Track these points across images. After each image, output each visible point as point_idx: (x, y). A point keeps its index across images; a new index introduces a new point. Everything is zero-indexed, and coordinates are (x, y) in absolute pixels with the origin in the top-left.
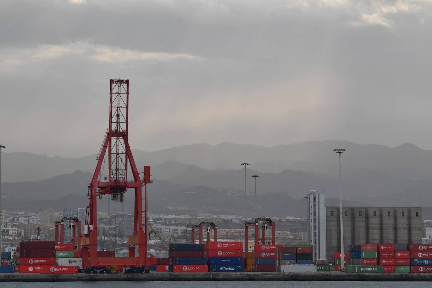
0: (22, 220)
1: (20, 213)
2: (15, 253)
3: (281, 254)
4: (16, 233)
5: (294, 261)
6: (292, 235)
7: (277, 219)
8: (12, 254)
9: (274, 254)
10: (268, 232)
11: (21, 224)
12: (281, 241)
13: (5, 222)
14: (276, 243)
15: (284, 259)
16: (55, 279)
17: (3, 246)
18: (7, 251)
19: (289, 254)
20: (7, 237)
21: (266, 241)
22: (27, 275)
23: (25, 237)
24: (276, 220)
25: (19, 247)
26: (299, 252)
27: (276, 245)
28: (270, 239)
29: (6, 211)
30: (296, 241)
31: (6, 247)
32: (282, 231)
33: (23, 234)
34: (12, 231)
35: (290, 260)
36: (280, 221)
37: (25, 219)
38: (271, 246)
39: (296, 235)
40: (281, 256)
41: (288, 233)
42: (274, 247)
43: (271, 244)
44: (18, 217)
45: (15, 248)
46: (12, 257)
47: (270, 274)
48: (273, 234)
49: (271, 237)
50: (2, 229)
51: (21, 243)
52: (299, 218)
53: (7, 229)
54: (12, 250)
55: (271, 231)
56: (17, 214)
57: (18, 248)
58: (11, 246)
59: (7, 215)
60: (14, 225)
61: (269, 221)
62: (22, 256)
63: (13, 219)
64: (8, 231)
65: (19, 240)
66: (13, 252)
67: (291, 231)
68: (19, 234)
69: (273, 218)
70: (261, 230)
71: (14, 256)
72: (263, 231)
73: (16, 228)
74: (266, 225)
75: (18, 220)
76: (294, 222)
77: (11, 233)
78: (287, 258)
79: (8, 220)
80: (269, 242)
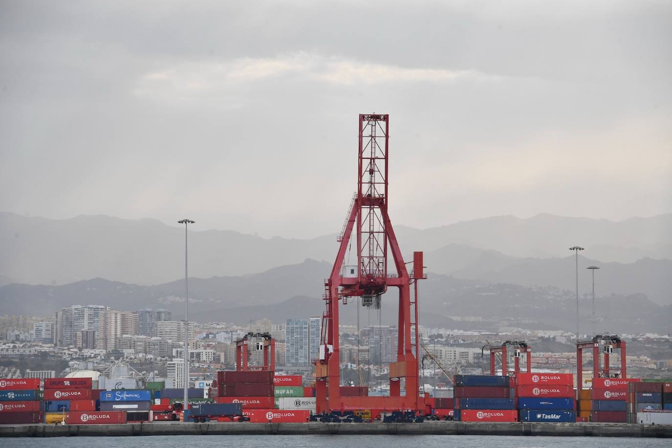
0: (222, 337)
1: (218, 327)
2: (210, 390)
3: (636, 394)
4: (211, 357)
5: (658, 405)
6: (655, 364)
7: (630, 337)
8: (206, 392)
9: (624, 394)
10: (614, 358)
11: (219, 343)
12: (636, 373)
13: (195, 341)
14: (628, 377)
15: (642, 402)
16: (274, 430)
17: (191, 379)
18: (197, 387)
19: (651, 395)
20: (197, 365)
21: (612, 373)
22: (229, 425)
23: (227, 364)
24: (629, 339)
25: (216, 379)
26: (666, 391)
27: (628, 380)
28: (617, 369)
29: (196, 324)
30: (661, 374)
31: (197, 379)
32: (638, 357)
33: (222, 360)
34: (206, 354)
35: (652, 404)
36: (634, 340)
37: (226, 336)
38: (620, 380)
39: (661, 363)
40: (636, 397)
41: (648, 359)
42: (625, 383)
43: (620, 377)
44: (215, 332)
45: (211, 382)
46: (206, 397)
47: (619, 426)
48: (623, 361)
49: (620, 366)
50: (190, 351)
51: (220, 374)
52: (666, 337)
53: (197, 351)
54: (205, 385)
55: (620, 356)
56: (213, 328)
57: (214, 381)
58: (204, 379)
59: (197, 330)
60: (209, 346)
61: (617, 341)
62: (221, 394)
63: (207, 336)
64: (198, 355)
65: (216, 368)
66: (208, 388)
67: (654, 356)
68: (217, 360)
69: (623, 336)
70: (602, 355)
71: (209, 394)
72: (607, 357)
73: (212, 351)
74: (611, 347)
75: (215, 337)
76: (658, 342)
77: (204, 358)
78: (647, 401)
79: (198, 337)
80: (616, 375)
